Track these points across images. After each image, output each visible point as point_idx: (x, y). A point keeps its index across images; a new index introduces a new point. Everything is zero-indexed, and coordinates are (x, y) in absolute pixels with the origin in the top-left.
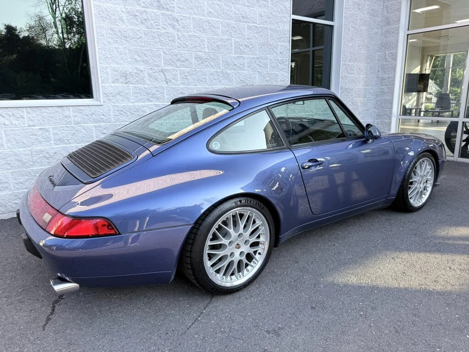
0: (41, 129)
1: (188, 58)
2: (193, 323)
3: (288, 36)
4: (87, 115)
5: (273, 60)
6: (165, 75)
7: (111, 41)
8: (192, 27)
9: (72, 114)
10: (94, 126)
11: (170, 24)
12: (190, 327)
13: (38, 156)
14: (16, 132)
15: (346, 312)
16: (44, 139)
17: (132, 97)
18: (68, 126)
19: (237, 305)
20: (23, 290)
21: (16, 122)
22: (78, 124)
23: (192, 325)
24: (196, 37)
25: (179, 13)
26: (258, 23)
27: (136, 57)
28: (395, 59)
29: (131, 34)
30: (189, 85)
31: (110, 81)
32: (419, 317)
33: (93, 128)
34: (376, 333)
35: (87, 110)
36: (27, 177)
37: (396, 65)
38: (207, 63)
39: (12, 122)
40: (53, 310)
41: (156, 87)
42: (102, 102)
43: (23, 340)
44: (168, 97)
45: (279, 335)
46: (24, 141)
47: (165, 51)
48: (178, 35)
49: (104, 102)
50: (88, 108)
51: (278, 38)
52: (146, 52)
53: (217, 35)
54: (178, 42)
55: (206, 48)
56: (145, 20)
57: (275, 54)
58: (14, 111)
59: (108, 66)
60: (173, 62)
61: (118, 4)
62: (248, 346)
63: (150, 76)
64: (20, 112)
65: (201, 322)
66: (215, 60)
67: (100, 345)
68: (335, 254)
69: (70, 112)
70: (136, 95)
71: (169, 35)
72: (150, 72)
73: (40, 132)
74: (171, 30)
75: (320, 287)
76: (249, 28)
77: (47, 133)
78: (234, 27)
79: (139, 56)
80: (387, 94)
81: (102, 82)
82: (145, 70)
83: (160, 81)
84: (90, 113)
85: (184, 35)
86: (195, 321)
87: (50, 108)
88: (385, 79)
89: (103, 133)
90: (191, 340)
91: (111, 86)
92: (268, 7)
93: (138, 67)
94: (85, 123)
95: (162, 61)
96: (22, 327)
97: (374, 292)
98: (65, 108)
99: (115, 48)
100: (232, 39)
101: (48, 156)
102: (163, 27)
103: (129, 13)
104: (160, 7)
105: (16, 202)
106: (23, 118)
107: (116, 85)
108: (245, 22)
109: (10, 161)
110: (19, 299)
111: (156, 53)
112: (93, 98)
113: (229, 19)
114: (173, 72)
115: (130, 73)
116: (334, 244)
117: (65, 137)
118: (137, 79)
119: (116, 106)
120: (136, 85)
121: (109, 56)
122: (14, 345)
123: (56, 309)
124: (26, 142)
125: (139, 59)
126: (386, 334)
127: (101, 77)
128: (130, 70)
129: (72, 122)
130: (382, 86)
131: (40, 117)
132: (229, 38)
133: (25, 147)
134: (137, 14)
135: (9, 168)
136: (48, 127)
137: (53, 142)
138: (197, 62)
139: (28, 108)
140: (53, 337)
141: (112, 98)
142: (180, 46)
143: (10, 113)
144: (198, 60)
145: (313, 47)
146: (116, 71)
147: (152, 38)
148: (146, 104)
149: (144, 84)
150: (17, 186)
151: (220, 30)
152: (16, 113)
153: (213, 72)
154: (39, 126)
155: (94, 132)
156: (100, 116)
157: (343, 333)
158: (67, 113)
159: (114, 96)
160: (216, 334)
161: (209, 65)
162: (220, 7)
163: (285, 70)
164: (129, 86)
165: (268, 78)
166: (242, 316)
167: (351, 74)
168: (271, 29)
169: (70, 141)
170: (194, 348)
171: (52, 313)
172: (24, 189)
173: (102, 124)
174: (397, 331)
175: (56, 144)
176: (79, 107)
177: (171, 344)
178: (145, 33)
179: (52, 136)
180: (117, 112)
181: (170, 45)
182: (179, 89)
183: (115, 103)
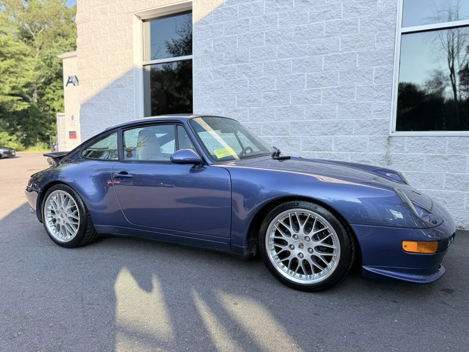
8: (263, 71)
11: (244, 73)
25: (251, 62)
26: (340, 51)
51: (372, 62)
56: (225, 73)
61: (209, 66)
74: (244, 77)
76: (328, 58)
78: (307, 62)
92: (356, 29)
102: (238, 77)
103: (214, 71)
104: (237, 61)
108: (323, 54)
113: (302, 56)
132: (300, 73)
134: (220, 70)
138: (266, 101)
151: (291, 68)
153: (281, 108)
162: (293, 46)
168: (360, 54)
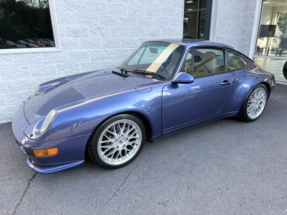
0: (22, 67)
1: (115, 19)
2: (113, 196)
3: (182, 3)
4: (51, 58)
5: (172, 19)
6: (100, 30)
7: (65, 9)
9: (42, 58)
10: (56, 65)
12: (111, 199)
13: (22, 84)
14: (7, 70)
15: (209, 191)
16: (25, 74)
17: (79, 46)
18: (39, 65)
19: (141, 184)
20: (12, 172)
21: (7, 63)
22: (46, 64)
23: (112, 198)
24: (121, 5)
27: (82, 19)
28: (253, 18)
29: (78, 4)
30: (116, 37)
31: (65, 35)
32: (256, 195)
33: (56, 66)
34: (227, 206)
35: (52, 55)
36: (16, 98)
37: (253, 21)
38: (128, 22)
39: (4, 63)
40: (29, 185)
41: (95, 39)
42: (61, 49)
43: (10, 205)
44: (103, 45)
45: (165, 206)
46: (12, 75)
47: (101, 15)
48: (109, 4)
49: (62, 50)
50: (52, 54)
52: (88, 16)
53: (135, 3)
54: (109, 9)
55: (128, 12)
57: (173, 16)
58: (5, 57)
59: (63, 25)
60: (106, 22)
62: (146, 213)
63: (91, 31)
64: (9, 57)
65: (118, 196)
66: (133, 20)
67: (55, 210)
68: (205, 150)
69: (41, 56)
70: (82, 44)
71: (103, 4)
72: (91, 29)
73: (22, 70)
75: (194, 173)
77: (26, 70)
79: (84, 19)
80: (247, 41)
81: (61, 36)
82: (88, 28)
83: (97, 35)
84: (53, 57)
85: (113, 4)
86: (114, 195)
87: (28, 54)
88: (246, 31)
89: (62, 69)
90: (111, 207)
91: (66, 39)
93: (84, 26)
94: (50, 63)
95: (99, 22)
96: (9, 196)
97: (228, 178)
98: (37, 54)
99: (68, 13)
100: (145, 6)
101: (29, 84)
105: (10, 112)
106: (11, 61)
107: (69, 38)
109: (4, 88)
110: (9, 178)
111: (95, 17)
112: (55, 46)
114: (106, 29)
115: (78, 30)
116: (205, 144)
117: (38, 72)
118: (83, 34)
119: (69, 52)
120: (82, 38)
121: (64, 19)
122: (4, 208)
123: (30, 185)
124: (14, 76)
125: (83, 21)
126: (234, 207)
127: (59, 33)
128: (78, 28)
129: (42, 63)
130: (244, 35)
131: (22, 60)
133: (13, 79)
135: (5, 92)
136: (27, 66)
137: (30, 76)
139: (14, 54)
140: (28, 203)
141: (67, 47)
142: (110, 11)
143: (3, 58)
144: (122, 21)
145: (200, 8)
146: (69, 29)
147: (92, 7)
148: (89, 50)
149: (87, 37)
150: (10, 103)
152: (6, 57)
154: (21, 65)
155: (56, 69)
156: (60, 59)
157: (206, 205)
158: (38, 57)
159: (68, 46)
160: (127, 204)
161: (129, 24)
163: (179, 26)
164: (77, 39)
165: (168, 31)
166: (144, 192)
167: (224, 28)
169: (42, 75)
170: (112, 213)
171: (27, 188)
172: (14, 105)
173: (61, 64)
174: (241, 205)
175: (33, 77)
176: (46, 53)
177: (99, 209)
178: (87, 3)
179: (30, 72)
180: (71, 56)
181: (104, 11)
182: (109, 39)
183: (68, 50)
